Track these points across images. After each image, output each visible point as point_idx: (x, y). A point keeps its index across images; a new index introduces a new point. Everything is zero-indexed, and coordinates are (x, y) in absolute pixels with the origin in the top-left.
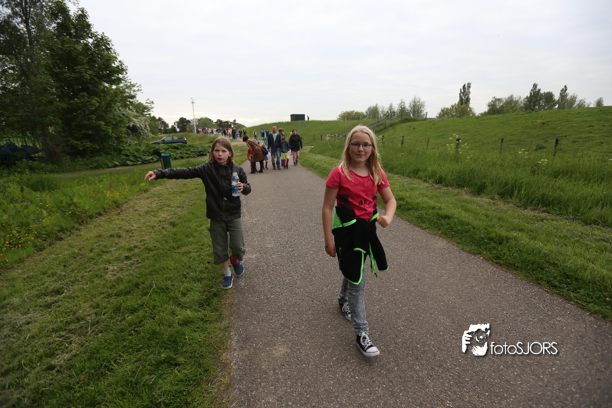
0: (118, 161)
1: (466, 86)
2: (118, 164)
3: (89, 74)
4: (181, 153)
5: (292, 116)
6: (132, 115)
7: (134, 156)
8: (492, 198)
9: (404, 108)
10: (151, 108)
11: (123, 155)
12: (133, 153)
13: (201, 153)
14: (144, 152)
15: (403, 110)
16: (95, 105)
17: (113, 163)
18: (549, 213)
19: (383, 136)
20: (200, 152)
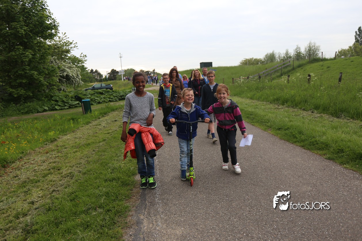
0: (47, 107)
2: (48, 109)
3: (24, 30)
4: (104, 98)
6: (67, 66)
7: (63, 101)
10: (85, 60)
11: (53, 100)
12: (62, 99)
13: (123, 97)
14: (72, 97)
16: (28, 57)
17: (43, 108)
20: (121, 96)
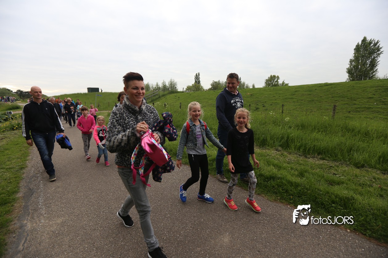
1: (197, 74)
5: (88, 88)
8: (277, 150)
15: (165, 86)
18: (326, 160)
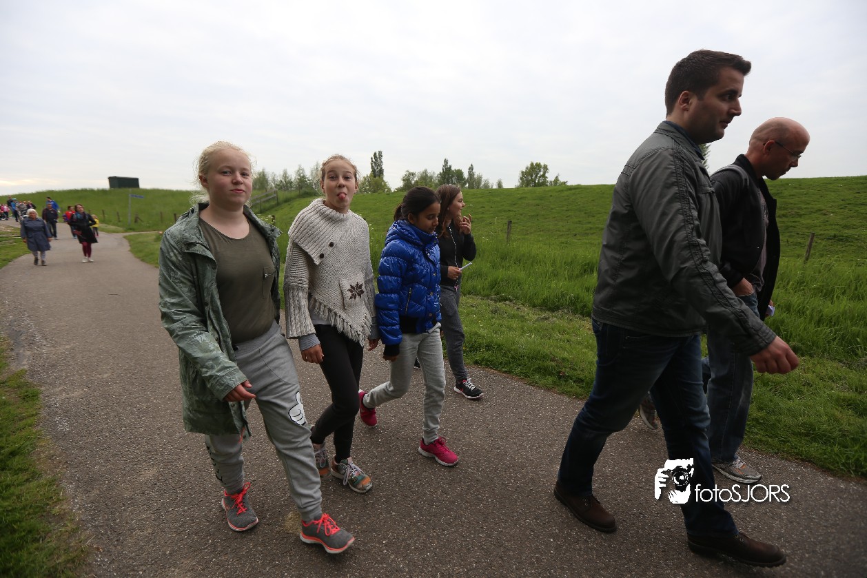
1: (377, 154)
5: (112, 180)
9: (304, 177)
15: (302, 180)
19: (273, 216)
